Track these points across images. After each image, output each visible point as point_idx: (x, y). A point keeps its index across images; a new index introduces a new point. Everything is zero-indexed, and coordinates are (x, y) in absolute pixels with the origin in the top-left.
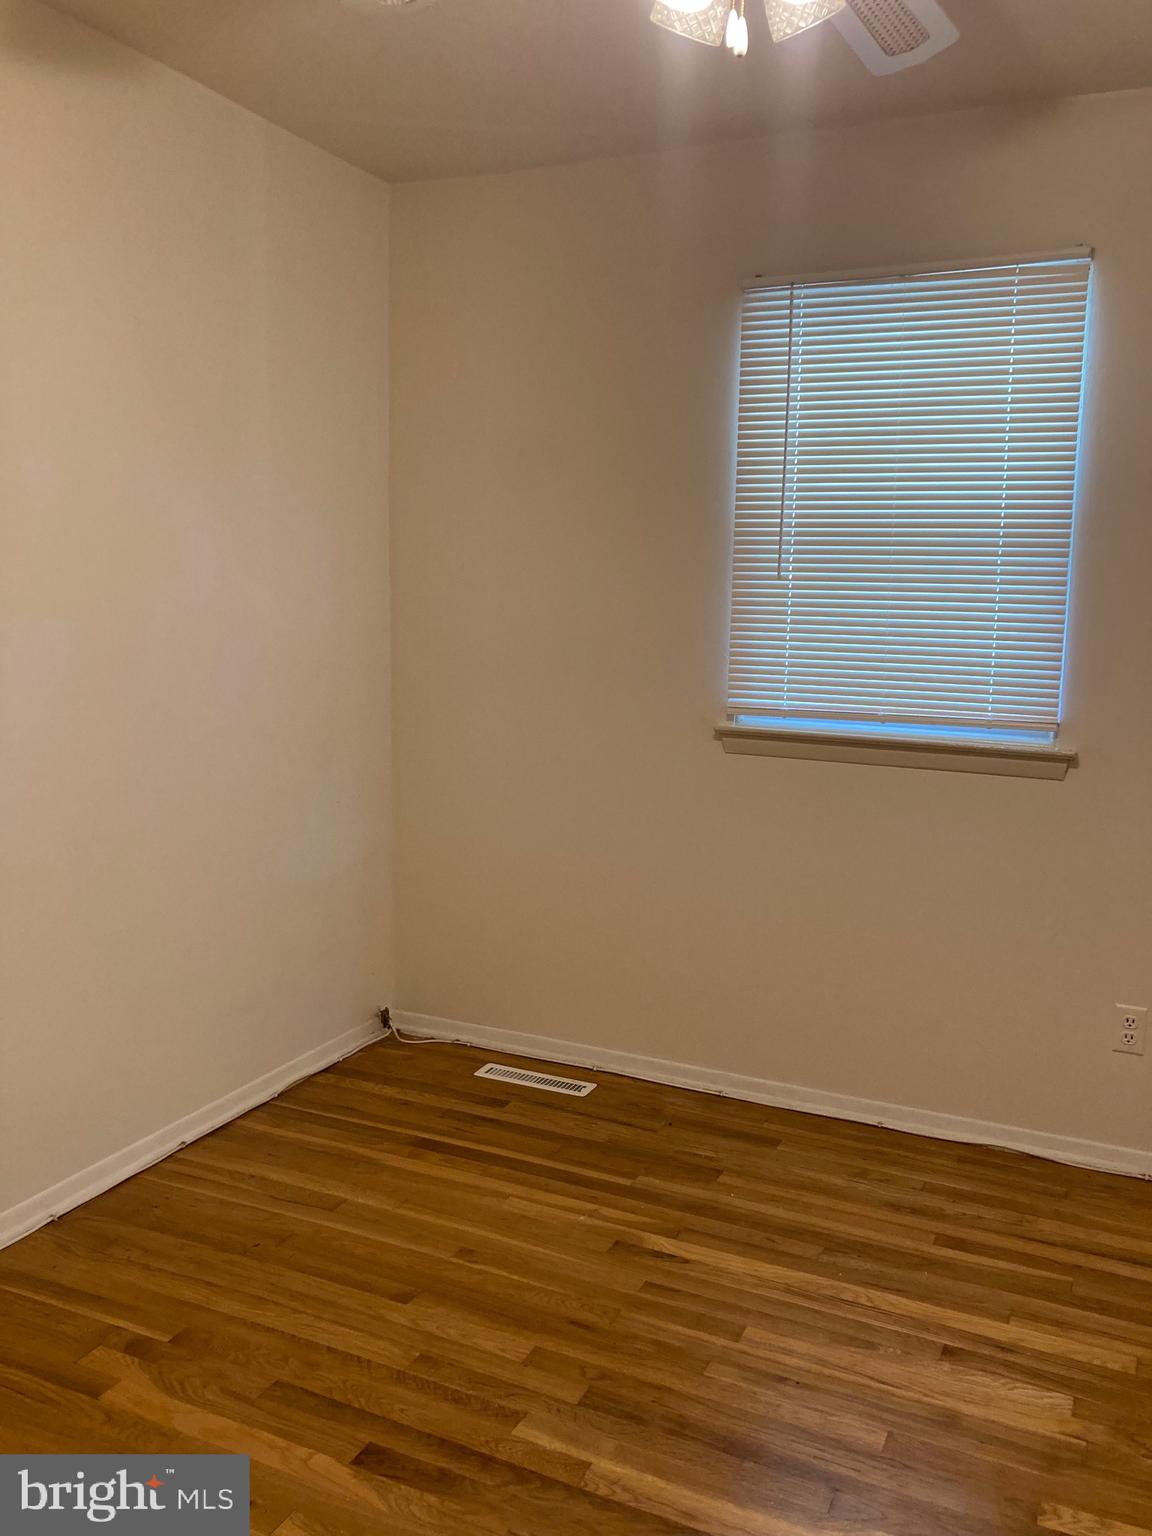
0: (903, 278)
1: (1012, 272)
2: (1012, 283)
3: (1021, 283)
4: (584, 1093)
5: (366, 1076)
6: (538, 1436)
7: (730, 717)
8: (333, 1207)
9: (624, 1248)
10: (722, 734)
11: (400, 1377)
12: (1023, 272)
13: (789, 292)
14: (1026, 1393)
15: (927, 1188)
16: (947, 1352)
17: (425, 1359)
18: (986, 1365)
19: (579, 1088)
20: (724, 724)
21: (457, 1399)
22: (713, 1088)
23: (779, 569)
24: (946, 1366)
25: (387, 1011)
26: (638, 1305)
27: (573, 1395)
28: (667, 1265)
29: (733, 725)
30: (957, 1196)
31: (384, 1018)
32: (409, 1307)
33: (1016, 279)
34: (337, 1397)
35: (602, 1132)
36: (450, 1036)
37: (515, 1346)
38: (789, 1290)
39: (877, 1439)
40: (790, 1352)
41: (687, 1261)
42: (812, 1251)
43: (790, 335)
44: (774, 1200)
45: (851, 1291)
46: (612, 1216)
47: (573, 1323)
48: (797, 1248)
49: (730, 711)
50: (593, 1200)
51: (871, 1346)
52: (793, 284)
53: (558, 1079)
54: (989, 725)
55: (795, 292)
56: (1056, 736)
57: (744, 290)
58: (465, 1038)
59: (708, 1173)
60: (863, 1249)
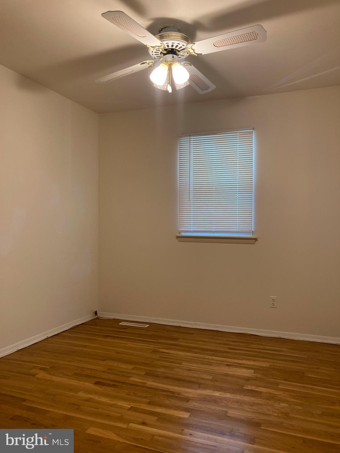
0: (215, 134)
1: (237, 133)
2: (237, 135)
3: (239, 135)
4: (146, 327)
5: (91, 325)
6: (135, 379)
7: (179, 233)
8: (85, 346)
9: (154, 351)
10: (178, 237)
11: (104, 372)
12: (240, 133)
13: (189, 138)
14: (244, 370)
15: (227, 340)
16: (228, 365)
17: (109, 369)
18: (236, 366)
19: (145, 326)
20: (178, 235)
21: (116, 374)
22: (178, 325)
23: (189, 199)
24: (227, 367)
25: (96, 311)
26: (158, 360)
27: (143, 373)
28: (165, 354)
29: (180, 235)
30: (234, 341)
31: (96, 313)
32: (105, 361)
33: (238, 134)
34: (89, 375)
35: (150, 333)
36: (112, 317)
37: (130, 367)
38: (193, 357)
39: (210, 377)
40: (192, 366)
41: (170, 353)
42: (199, 351)
43: (190, 145)
44: (192, 343)
45: (207, 357)
46: (152, 347)
47: (143, 363)
48: (196, 351)
49: (180, 232)
50: (148, 344)
51: (211, 365)
52: (190, 136)
53: (140, 324)
54: (237, 232)
55: (191, 137)
56: (252, 234)
57: (180, 137)
58: (116, 318)
59: (176, 339)
60: (211, 350)
